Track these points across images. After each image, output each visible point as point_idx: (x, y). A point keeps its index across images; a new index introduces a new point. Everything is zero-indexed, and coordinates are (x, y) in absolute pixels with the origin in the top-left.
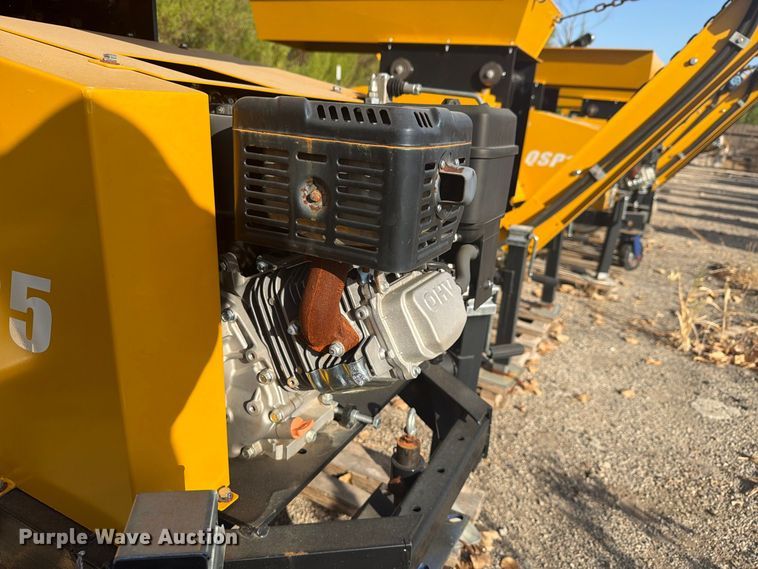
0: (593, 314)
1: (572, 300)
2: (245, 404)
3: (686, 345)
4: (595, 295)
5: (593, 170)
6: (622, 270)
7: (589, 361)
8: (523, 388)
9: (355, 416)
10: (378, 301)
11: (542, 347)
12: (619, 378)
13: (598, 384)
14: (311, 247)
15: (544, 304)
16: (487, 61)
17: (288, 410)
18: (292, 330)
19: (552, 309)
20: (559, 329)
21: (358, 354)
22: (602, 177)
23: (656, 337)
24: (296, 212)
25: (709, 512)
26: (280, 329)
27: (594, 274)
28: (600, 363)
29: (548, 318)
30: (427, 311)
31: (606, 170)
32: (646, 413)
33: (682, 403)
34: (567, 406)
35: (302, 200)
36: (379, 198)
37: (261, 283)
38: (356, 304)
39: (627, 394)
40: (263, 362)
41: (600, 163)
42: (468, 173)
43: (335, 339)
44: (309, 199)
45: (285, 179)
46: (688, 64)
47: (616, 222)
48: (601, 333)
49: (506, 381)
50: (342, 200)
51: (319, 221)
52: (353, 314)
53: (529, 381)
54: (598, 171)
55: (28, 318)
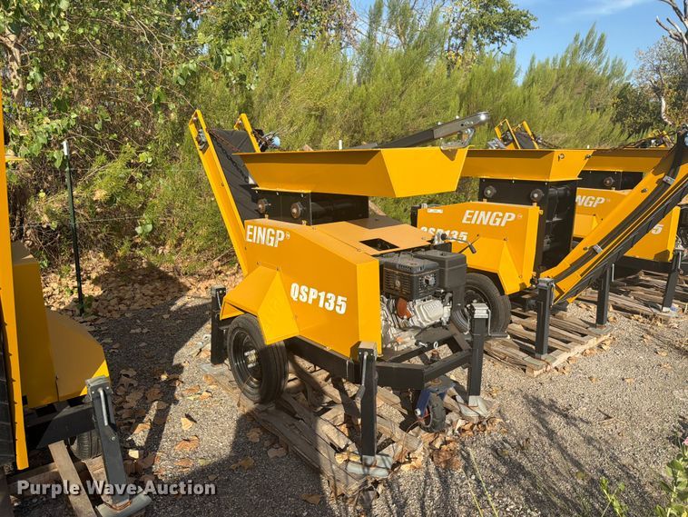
0: (645, 335)
2: (386, 332)
4: (658, 323)
5: (595, 247)
7: (617, 362)
8: (558, 370)
9: (421, 344)
11: (588, 351)
12: (631, 373)
13: (612, 374)
15: (598, 325)
16: (535, 188)
19: (604, 329)
21: (410, 319)
22: (601, 251)
24: (395, 286)
26: (394, 312)
27: (660, 308)
29: (597, 334)
31: (603, 248)
37: (390, 301)
38: (411, 307)
39: (629, 381)
40: (391, 321)
41: (599, 244)
42: (431, 279)
43: (405, 315)
44: (398, 283)
45: (394, 279)
46: (643, 191)
49: (541, 363)
50: (404, 284)
51: (400, 288)
53: (564, 368)
54: (598, 248)
55: (341, 306)
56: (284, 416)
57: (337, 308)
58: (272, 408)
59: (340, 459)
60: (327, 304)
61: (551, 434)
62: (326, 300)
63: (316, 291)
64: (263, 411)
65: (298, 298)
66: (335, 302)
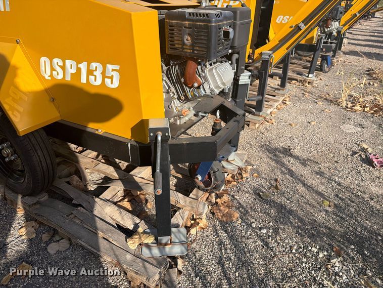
0: (304, 93)
1: (296, 87)
2: (169, 106)
3: (344, 105)
4: (307, 84)
5: (300, 25)
6: (322, 73)
7: (299, 111)
8: (268, 122)
9: (200, 114)
10: (207, 71)
11: (279, 107)
12: (310, 118)
13: (301, 120)
14: (188, 54)
15: (281, 88)
17: (181, 108)
18: (183, 80)
19: (285, 90)
20: (287, 99)
21: (201, 87)
22: (304, 28)
23: (331, 102)
24: (184, 44)
25: (336, 162)
26: (179, 81)
27: (307, 75)
28: (303, 112)
29: (282, 94)
30: (221, 73)
32: (319, 130)
33: (336, 127)
34: (286, 128)
35: (185, 40)
36: (206, 38)
37: (172, 68)
38: (200, 72)
39: (313, 123)
40: (173, 93)
41: (303, 21)
42: (231, 30)
43: (195, 82)
44: (187, 40)
45: (181, 34)
47: (318, 50)
48: (307, 101)
49: (260, 118)
50: (196, 39)
51: (190, 46)
52: (199, 76)
53: (271, 120)
54: (302, 25)
55: (112, 78)
56: (61, 205)
57: (108, 81)
58: (44, 197)
59: (133, 244)
60: (92, 78)
61: (291, 173)
62: (90, 72)
63: (74, 63)
64: (35, 204)
65: (51, 75)
66: (103, 73)
